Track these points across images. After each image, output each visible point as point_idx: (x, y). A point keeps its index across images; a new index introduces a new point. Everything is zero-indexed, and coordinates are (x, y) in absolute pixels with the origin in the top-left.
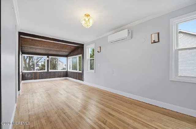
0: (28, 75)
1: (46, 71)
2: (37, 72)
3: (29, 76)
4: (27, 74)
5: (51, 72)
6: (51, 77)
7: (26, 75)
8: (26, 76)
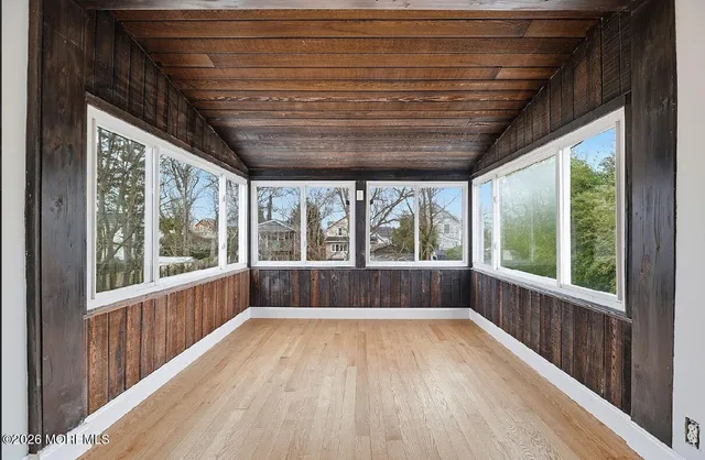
0: (272, 281)
1: (351, 263)
2: (308, 270)
3: (276, 287)
4: (267, 279)
5: (376, 270)
6: (377, 301)
7: (266, 282)
8: (267, 285)
